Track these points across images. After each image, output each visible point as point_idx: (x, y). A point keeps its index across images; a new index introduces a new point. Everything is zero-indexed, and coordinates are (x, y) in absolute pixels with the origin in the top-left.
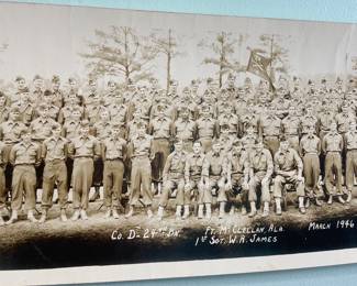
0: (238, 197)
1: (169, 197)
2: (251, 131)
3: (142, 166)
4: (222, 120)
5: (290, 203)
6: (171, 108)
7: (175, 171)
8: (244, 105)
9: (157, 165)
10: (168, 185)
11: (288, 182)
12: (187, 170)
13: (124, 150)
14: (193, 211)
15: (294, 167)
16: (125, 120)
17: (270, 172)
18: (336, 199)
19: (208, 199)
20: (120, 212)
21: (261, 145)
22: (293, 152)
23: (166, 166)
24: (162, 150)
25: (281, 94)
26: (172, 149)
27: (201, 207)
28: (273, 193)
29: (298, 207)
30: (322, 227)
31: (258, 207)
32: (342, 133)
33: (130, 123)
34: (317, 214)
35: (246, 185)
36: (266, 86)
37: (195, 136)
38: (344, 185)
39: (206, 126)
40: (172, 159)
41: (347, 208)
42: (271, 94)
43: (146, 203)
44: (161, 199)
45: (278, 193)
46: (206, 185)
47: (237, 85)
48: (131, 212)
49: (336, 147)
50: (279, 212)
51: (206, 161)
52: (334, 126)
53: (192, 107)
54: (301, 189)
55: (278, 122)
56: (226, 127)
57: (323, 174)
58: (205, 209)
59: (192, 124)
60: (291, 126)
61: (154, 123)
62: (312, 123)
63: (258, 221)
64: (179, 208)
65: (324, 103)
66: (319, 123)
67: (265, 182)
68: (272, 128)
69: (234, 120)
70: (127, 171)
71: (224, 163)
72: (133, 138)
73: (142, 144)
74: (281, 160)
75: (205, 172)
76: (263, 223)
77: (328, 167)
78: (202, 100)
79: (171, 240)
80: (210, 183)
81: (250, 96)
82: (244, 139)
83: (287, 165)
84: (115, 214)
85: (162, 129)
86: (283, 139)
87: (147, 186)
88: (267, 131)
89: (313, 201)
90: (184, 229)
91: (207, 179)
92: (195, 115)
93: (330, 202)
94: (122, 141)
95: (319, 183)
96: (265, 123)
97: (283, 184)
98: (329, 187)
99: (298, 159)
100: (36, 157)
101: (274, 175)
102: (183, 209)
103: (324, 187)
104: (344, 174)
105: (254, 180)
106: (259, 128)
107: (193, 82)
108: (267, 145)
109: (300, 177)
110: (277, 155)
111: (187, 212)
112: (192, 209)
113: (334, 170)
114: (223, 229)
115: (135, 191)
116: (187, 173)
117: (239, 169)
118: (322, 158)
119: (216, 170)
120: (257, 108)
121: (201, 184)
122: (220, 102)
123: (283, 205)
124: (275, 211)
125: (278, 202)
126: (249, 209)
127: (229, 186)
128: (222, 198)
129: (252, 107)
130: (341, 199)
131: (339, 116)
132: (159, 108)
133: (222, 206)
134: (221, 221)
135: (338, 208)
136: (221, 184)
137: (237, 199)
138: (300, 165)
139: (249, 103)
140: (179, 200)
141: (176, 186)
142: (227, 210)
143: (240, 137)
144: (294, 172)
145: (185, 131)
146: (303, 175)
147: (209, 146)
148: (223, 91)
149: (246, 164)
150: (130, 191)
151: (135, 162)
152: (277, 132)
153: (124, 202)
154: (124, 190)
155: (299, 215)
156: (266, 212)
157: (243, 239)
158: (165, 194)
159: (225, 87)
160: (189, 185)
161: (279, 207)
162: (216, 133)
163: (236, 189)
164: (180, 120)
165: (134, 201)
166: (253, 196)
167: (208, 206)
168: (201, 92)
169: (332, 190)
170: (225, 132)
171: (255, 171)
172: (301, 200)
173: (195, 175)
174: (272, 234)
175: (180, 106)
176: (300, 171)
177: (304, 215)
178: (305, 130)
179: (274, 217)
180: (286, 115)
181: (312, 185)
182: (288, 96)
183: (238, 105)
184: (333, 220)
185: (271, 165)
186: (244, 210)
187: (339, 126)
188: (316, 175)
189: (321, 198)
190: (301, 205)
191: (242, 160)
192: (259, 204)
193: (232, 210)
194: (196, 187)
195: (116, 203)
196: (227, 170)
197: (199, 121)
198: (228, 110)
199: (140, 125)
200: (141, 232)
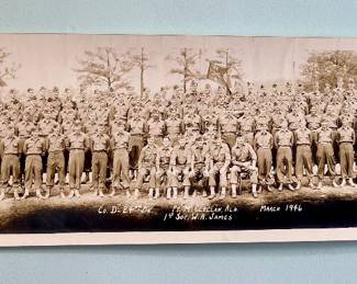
0: (200, 183)
1: (144, 182)
2: (211, 128)
4: (187, 120)
5: (244, 189)
6: (144, 110)
7: (148, 161)
8: (205, 107)
9: (134, 156)
10: (142, 172)
11: (243, 171)
12: (158, 160)
13: (107, 144)
14: (163, 193)
15: (249, 159)
16: (108, 120)
17: (227, 163)
18: (286, 187)
19: (175, 183)
20: (105, 192)
21: (220, 140)
22: (248, 147)
24: (138, 144)
25: (237, 98)
26: (146, 143)
27: (169, 190)
28: (230, 180)
29: (251, 192)
30: (272, 209)
31: (216, 191)
32: (292, 130)
33: (112, 123)
34: (269, 198)
35: (206, 173)
36: (224, 91)
37: (164, 133)
38: (294, 175)
39: (173, 125)
40: (145, 152)
41: (296, 194)
42: (228, 97)
43: (125, 186)
44: (137, 182)
45: (234, 179)
46: (173, 173)
47: (199, 91)
48: (113, 192)
49: (287, 142)
50: (234, 195)
51: (174, 153)
52: (285, 124)
53: (161, 109)
54: (254, 178)
55: (235, 121)
57: (274, 164)
58: (172, 191)
59: (162, 123)
60: (246, 124)
61: (131, 122)
62: (265, 121)
63: (216, 202)
64: (151, 191)
65: (275, 104)
66: (272, 121)
67: (223, 172)
69: (197, 119)
70: (110, 160)
71: (189, 156)
72: (115, 134)
74: (238, 153)
75: (173, 162)
76: (221, 204)
77: (280, 159)
78: (170, 103)
79: (145, 215)
80: (176, 171)
82: (205, 135)
83: (243, 157)
84: (101, 194)
85: (137, 127)
86: (239, 135)
87: (126, 173)
88: (225, 129)
89: (265, 188)
90: (155, 207)
91: (174, 168)
92: (164, 115)
93: (280, 188)
94: (106, 137)
95: (271, 173)
96: (223, 121)
97: (239, 173)
98: (280, 176)
99: (252, 152)
100: (42, 149)
101: (231, 165)
103: (275, 176)
104: (294, 165)
105: (214, 169)
106: (218, 125)
107: (162, 89)
108: (225, 140)
109: (254, 167)
110: (233, 149)
111: (157, 194)
112: (161, 192)
113: (285, 162)
114: (187, 208)
116: (158, 163)
117: (201, 160)
118: (274, 151)
119: (182, 161)
120: (216, 109)
121: (169, 172)
122: (185, 105)
123: (238, 190)
124: (231, 194)
125: (234, 188)
126: (209, 192)
127: (193, 173)
128: (186, 183)
130: (291, 187)
131: (290, 115)
132: (135, 111)
133: (187, 189)
134: (186, 202)
135: (288, 194)
136: (186, 171)
137: (198, 185)
138: (254, 157)
139: (209, 106)
140: (152, 184)
141: (149, 173)
142: (191, 193)
148: (187, 96)
149: (207, 156)
150: (112, 176)
151: (116, 154)
152: (234, 129)
153: (108, 184)
154: (108, 176)
155: (252, 199)
156: (223, 195)
157: (203, 216)
158: (140, 179)
159: (189, 92)
160: (160, 172)
161: (234, 191)
163: (199, 176)
164: (152, 119)
165: (115, 184)
166: (212, 182)
167: (175, 189)
168: (168, 97)
169: (283, 179)
170: (190, 129)
171: (215, 162)
172: (254, 187)
173: (165, 164)
174: (228, 214)
175: (152, 108)
176: (254, 162)
177: (256, 199)
178: (259, 128)
179: (231, 200)
180: (241, 115)
181: (264, 174)
182: (243, 99)
183: (200, 107)
184: (283, 204)
185: (228, 157)
186: (205, 194)
187: (289, 124)
188: (268, 165)
190: (254, 190)
191: (203, 153)
192: (217, 189)
193: (195, 193)
194: (165, 174)
195: (102, 185)
196: (191, 161)
197: (168, 121)
198: (192, 111)
199: (120, 124)
200: (121, 208)
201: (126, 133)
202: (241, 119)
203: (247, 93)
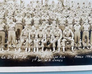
0: (49, 46)
1: (23, 45)
2: (54, 22)
3: (12, 34)
4: (43, 18)
5: (68, 48)
6: (22, 12)
7: (25, 36)
8: (52, 12)
9: (18, 33)
11: (68, 41)
13: (5, 27)
14: (32, 50)
15: (71, 36)
16: (4, 16)
17: (61, 37)
18: (86, 48)
19: (37, 46)
20: (4, 49)
21: (58, 27)
22: (70, 31)
23: (21, 34)
25: (66, 8)
26: (24, 28)
27: (35, 49)
29: (71, 50)
30: (80, 57)
32: (90, 24)
33: (6, 18)
34: (79, 53)
35: (51, 42)
36: (61, 5)
37: (32, 23)
38: (90, 43)
41: (90, 51)
42: (63, 8)
43: (14, 47)
44: (20, 45)
45: (64, 44)
46: (37, 41)
47: (49, 4)
49: (87, 29)
50: (64, 51)
51: (37, 33)
52: (87, 21)
54: (72, 44)
55: (65, 19)
56: (44, 20)
57: (81, 38)
58: (36, 49)
59: (31, 19)
60: (70, 21)
61: (16, 18)
62: (79, 20)
63: (56, 54)
64: (26, 49)
65: (83, 12)
66: (81, 20)
67: (59, 41)
68: (62, 21)
70: (7, 35)
71: (44, 34)
72: (8, 23)
73: (12, 25)
74: (66, 33)
75: (37, 36)
76: (58, 55)
77: (84, 36)
78: (35, 10)
79: (23, 59)
80: (38, 40)
81: (54, 9)
82: (51, 25)
83: (68, 35)
84: (3, 50)
85: (19, 20)
86: (67, 26)
87: (14, 41)
88: (60, 22)
89: (77, 48)
90: (28, 56)
91: (37, 39)
92: (32, 15)
93: (84, 48)
94: (4, 24)
95: (80, 42)
96: (60, 19)
97: (66, 42)
98: (84, 43)
99: (72, 33)
101: (63, 38)
102: (28, 49)
103: (82, 43)
104: (90, 39)
105: (55, 40)
106: (57, 21)
109: (72, 39)
111: (29, 50)
112: (31, 49)
113: (86, 37)
114: (43, 56)
115: (10, 42)
116: (30, 37)
117: (49, 36)
118: (82, 33)
119: (40, 36)
120: (57, 13)
121: (35, 41)
122: (42, 11)
123: (65, 49)
124: (62, 51)
125: (64, 48)
126: (52, 50)
127: (45, 42)
128: (43, 46)
129: (55, 13)
130: (88, 48)
131: (89, 18)
132: (18, 12)
133: (43, 48)
134: (42, 54)
135: (86, 51)
136: (42, 41)
138: (73, 35)
139: (53, 12)
140: (27, 46)
141: (25, 41)
143: (50, 24)
144: (70, 38)
145: (28, 21)
146: (74, 39)
147: (38, 27)
148: (43, 6)
149: (52, 34)
151: (9, 32)
152: (65, 23)
153: (6, 46)
154: (6, 42)
155: (71, 53)
156: (59, 51)
157: (50, 60)
158: (21, 44)
159: (44, 4)
160: (30, 41)
161: (64, 49)
162: (40, 22)
163: (48, 43)
164: (26, 17)
165: (10, 46)
166: (54, 45)
168: (34, 7)
169: (85, 45)
170: (44, 22)
171: (55, 37)
172: (73, 48)
173: (33, 37)
174: (61, 59)
175: (26, 12)
176: (73, 37)
177: (73, 53)
178: (75, 22)
179: (62, 53)
180: (68, 16)
181: (77, 43)
182: (69, 9)
183: (49, 12)
184: (85, 55)
185: (61, 35)
186: (51, 50)
187: (89, 21)
188: (79, 39)
189: (80, 47)
190: (72, 49)
191: (50, 33)
192: (56, 48)
194: (33, 42)
195: (3, 46)
196: (45, 36)
197: (34, 18)
198: (45, 14)
200: (12, 56)
201: (14, 23)
202: (68, 19)
203: (71, 6)
